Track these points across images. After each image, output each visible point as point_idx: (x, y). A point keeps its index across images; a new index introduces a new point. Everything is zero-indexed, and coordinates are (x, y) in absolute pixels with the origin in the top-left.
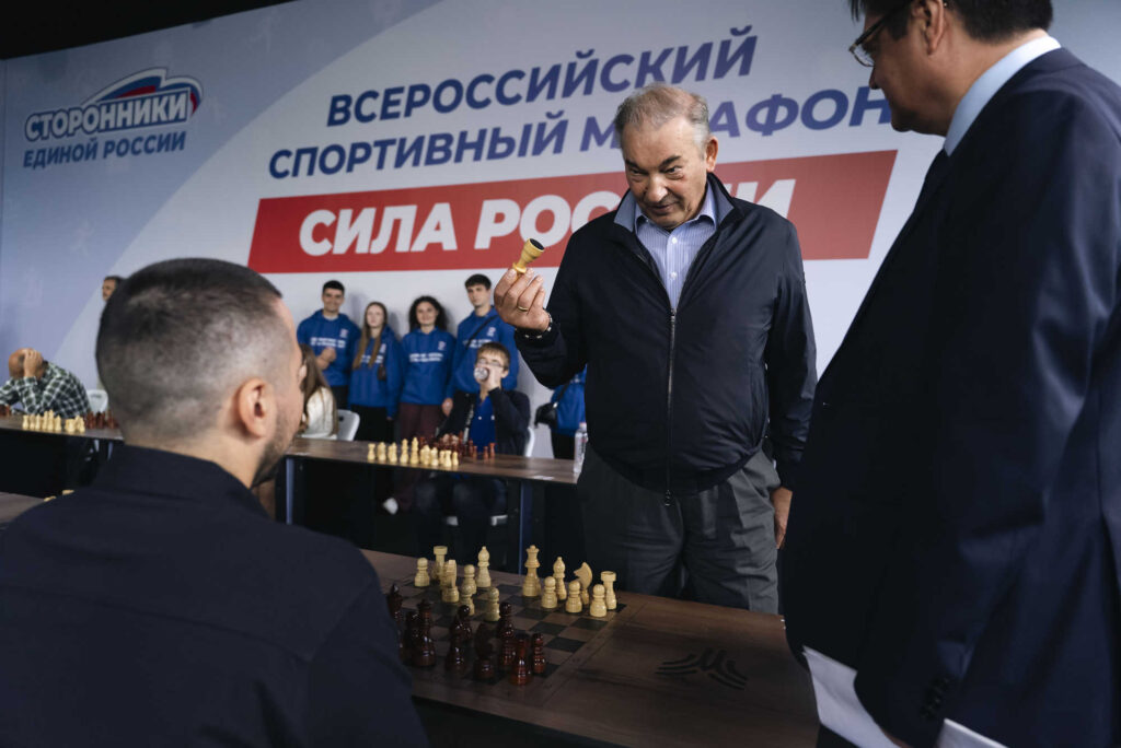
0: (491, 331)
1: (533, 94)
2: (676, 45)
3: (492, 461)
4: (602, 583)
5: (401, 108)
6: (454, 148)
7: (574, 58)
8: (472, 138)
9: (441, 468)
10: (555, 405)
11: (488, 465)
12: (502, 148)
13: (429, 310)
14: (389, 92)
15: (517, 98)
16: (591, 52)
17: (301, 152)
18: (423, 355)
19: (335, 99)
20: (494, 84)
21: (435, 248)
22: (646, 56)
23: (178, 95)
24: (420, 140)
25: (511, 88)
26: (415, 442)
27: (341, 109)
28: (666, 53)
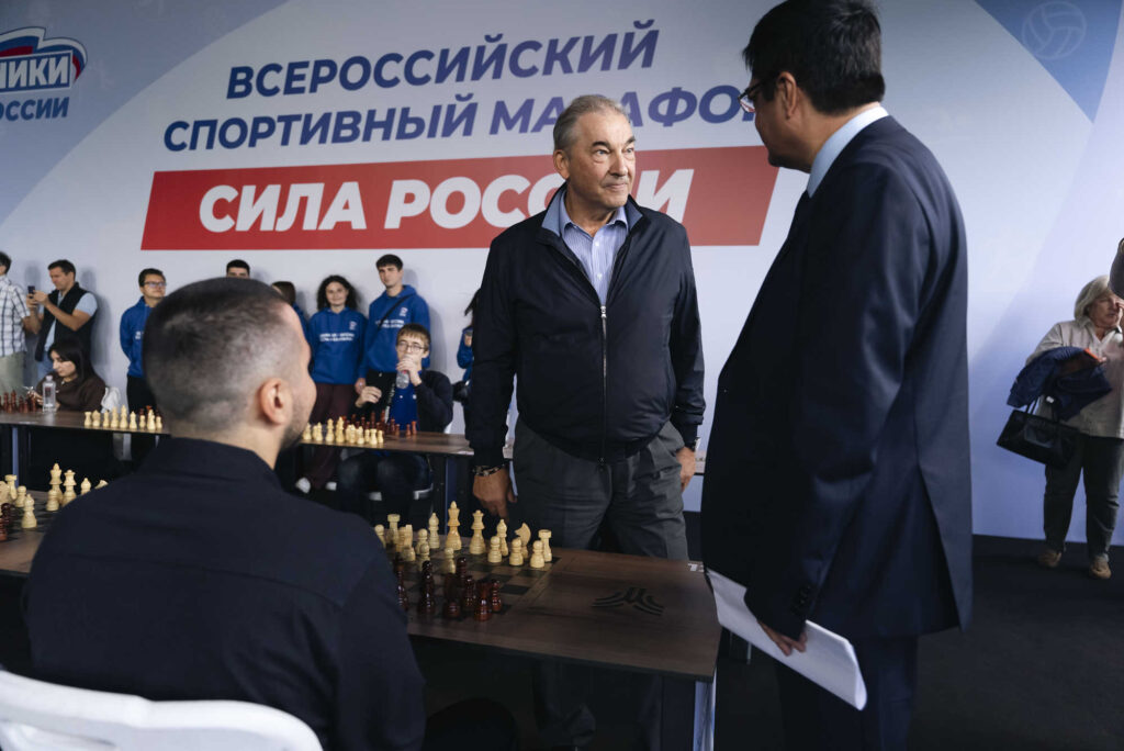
0: (404, 311)
1: (442, 75)
2: (583, 35)
3: (414, 438)
4: (539, 539)
5: (306, 83)
6: (362, 126)
7: (483, 42)
8: (381, 117)
9: (367, 446)
10: (467, 383)
11: (411, 442)
12: (411, 128)
13: (339, 290)
14: (292, 66)
15: (426, 79)
16: (500, 36)
17: (198, 124)
18: (334, 335)
19: (235, 71)
20: (403, 63)
21: (343, 227)
22: (553, 43)
23: (58, 58)
24: (326, 118)
25: (421, 68)
26: (341, 422)
27: (242, 81)
28: (573, 42)
